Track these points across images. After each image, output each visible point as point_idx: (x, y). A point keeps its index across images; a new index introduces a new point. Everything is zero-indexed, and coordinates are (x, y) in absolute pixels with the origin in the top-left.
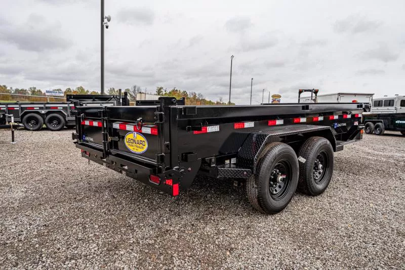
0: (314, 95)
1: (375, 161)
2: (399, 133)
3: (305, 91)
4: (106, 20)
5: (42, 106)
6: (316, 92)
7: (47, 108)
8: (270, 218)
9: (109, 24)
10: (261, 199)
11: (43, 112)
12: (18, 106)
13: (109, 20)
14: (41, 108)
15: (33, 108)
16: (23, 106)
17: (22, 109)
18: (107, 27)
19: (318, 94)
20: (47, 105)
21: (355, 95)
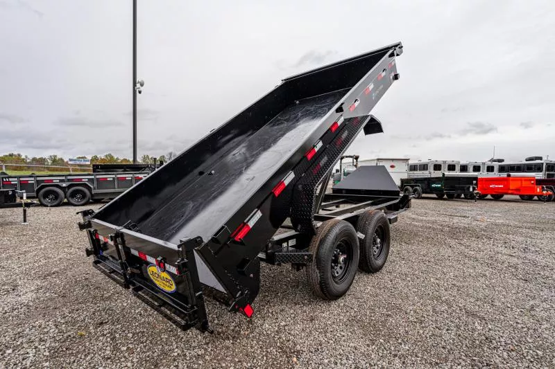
0: (355, 161)
1: (421, 227)
2: (434, 196)
3: (347, 157)
4: (138, 85)
5: (64, 178)
6: (357, 158)
7: (69, 180)
8: (334, 304)
9: (142, 89)
10: (324, 285)
11: (64, 185)
12: (33, 179)
13: (142, 85)
14: (61, 181)
15: (51, 181)
16: (38, 179)
17: (38, 182)
18: (140, 92)
19: (359, 160)
20: (69, 178)
21: (393, 160)
